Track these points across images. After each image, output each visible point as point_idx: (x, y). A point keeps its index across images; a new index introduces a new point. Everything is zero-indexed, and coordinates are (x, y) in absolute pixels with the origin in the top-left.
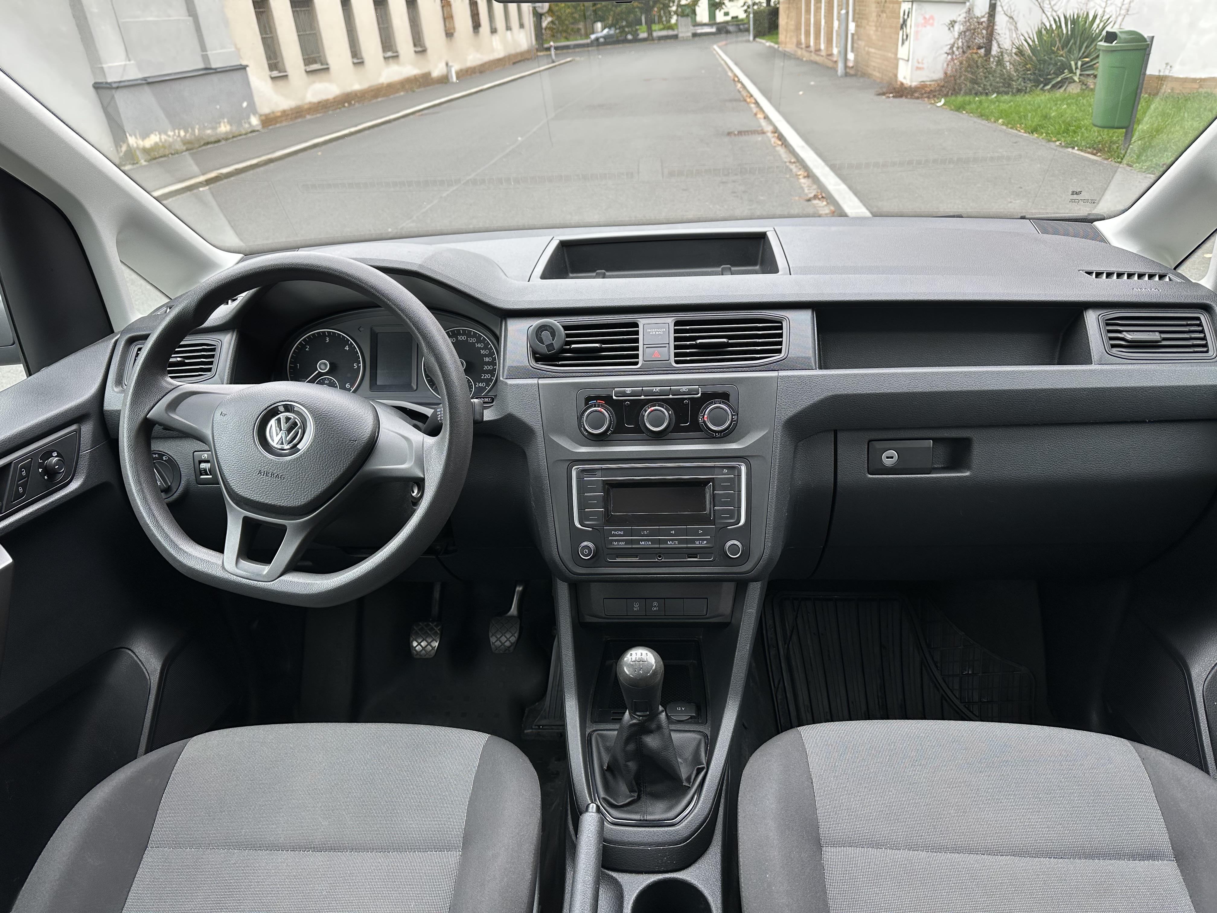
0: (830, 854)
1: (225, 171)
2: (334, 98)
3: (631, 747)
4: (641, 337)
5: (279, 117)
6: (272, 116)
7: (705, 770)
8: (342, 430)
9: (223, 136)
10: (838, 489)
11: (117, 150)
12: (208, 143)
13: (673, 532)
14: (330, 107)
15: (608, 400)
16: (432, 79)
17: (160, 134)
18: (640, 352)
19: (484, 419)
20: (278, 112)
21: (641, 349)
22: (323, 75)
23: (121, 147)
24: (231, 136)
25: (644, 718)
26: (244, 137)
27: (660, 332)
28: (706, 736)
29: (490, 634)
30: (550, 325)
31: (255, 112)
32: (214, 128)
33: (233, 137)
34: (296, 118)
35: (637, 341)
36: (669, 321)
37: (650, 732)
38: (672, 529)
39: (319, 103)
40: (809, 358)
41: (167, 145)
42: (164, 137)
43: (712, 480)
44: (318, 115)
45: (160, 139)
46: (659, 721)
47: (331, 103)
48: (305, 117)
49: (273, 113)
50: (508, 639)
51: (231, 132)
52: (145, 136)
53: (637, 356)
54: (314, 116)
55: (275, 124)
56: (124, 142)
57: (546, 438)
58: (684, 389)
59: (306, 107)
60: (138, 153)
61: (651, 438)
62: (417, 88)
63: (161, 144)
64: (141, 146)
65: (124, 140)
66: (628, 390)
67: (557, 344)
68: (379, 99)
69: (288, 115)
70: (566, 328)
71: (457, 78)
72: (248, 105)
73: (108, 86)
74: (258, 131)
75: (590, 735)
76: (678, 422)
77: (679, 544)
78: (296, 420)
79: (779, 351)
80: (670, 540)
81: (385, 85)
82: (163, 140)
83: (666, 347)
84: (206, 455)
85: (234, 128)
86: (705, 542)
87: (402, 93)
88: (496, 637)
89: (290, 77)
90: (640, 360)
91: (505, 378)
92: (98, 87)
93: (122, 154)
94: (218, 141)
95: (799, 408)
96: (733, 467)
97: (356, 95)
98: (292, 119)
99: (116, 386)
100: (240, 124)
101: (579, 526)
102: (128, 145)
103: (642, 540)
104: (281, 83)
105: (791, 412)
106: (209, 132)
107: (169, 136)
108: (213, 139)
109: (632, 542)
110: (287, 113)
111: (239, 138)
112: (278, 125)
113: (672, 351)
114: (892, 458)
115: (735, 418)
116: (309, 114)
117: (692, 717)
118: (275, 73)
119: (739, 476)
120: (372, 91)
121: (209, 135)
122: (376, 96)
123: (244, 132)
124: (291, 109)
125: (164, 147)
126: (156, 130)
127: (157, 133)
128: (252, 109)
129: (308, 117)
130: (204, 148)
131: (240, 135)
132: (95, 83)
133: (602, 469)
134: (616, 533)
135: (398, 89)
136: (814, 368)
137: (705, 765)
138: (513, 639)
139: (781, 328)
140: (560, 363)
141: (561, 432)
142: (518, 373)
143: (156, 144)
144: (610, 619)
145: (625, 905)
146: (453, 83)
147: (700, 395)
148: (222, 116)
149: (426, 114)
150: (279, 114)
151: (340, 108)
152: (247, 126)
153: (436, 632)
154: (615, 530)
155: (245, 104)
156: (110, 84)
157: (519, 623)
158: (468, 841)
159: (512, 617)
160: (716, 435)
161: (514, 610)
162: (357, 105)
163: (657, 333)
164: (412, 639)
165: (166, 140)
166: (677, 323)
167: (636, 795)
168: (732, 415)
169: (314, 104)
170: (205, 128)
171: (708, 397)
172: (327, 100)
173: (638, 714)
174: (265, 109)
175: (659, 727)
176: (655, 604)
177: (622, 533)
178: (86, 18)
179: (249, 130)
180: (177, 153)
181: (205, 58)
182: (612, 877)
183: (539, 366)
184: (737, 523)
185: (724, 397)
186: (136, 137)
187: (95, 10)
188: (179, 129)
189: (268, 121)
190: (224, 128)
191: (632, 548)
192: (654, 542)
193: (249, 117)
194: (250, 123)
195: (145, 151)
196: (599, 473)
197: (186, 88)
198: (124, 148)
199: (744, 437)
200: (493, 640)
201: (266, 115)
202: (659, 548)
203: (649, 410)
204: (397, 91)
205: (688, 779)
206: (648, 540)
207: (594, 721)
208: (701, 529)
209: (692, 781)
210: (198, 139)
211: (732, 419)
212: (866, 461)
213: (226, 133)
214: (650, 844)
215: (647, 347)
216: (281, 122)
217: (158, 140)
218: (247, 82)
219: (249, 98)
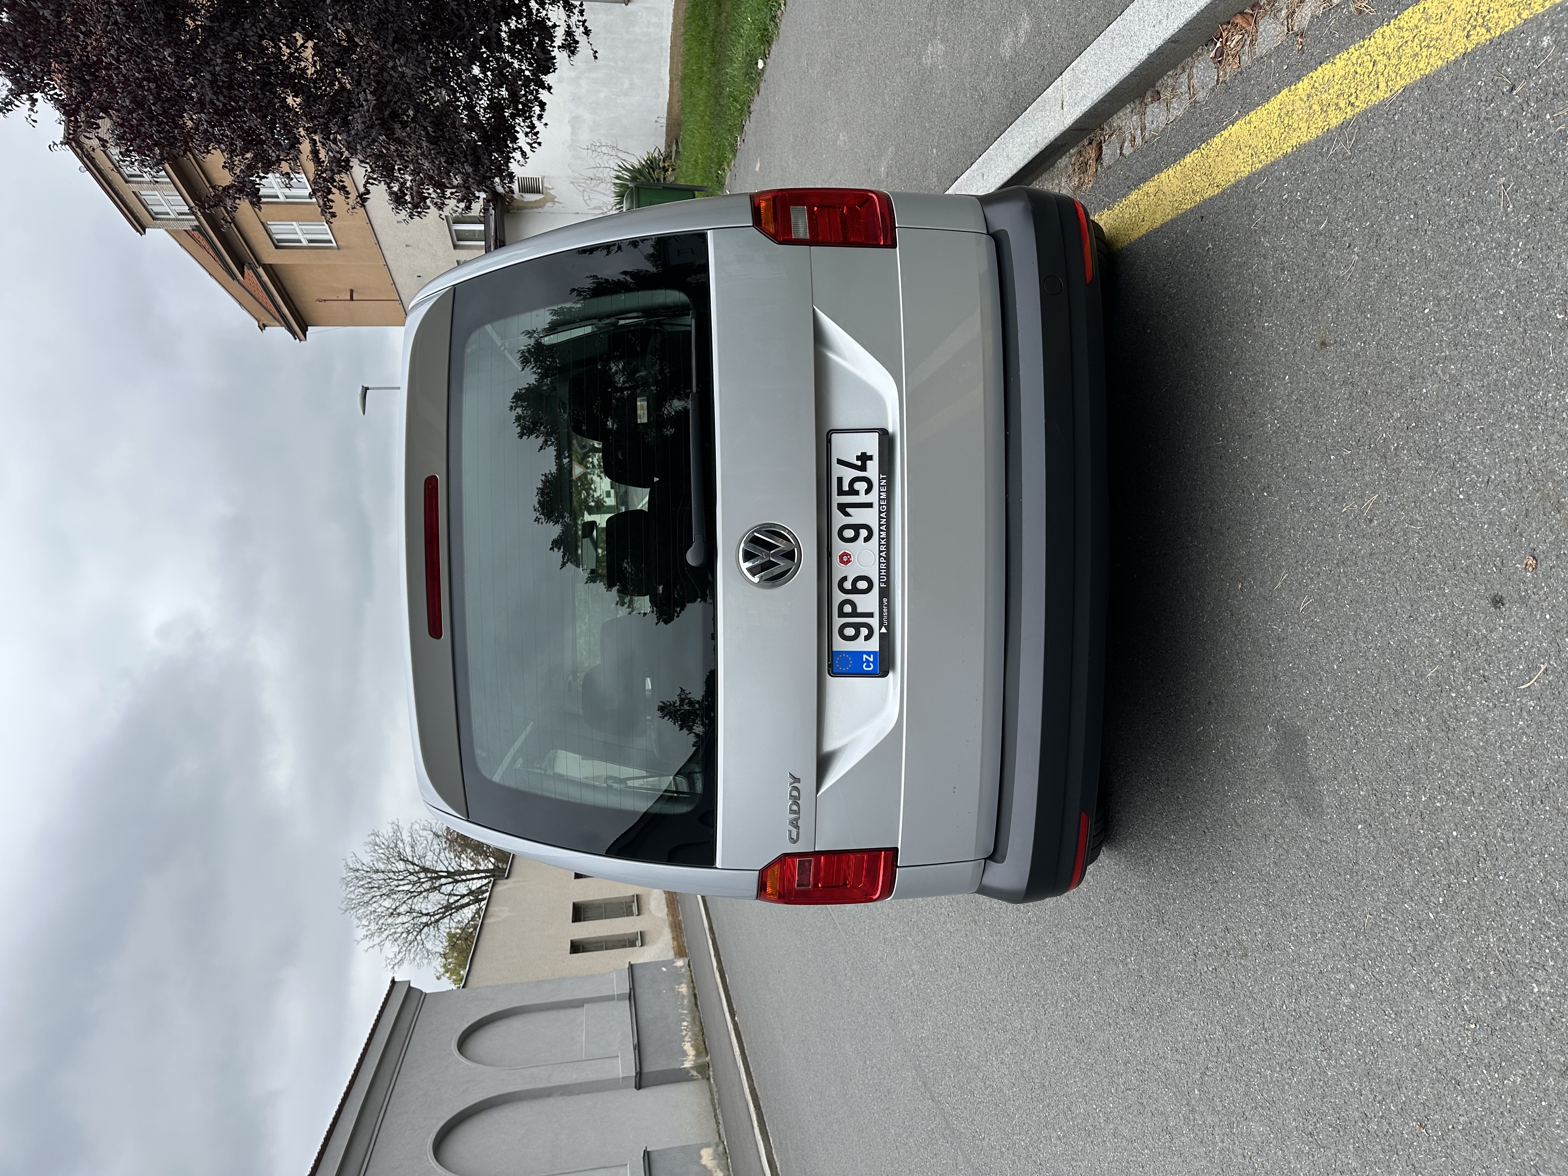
5: (678, 943)
6: (676, 949)
9: (691, 990)
11: (695, 1080)
12: (696, 1004)
14: (673, 898)
17: (684, 1042)
22: (643, 901)
23: (693, 1076)
24: (692, 985)
26: (693, 974)
31: (672, 962)
32: (683, 997)
33: (692, 982)
34: (680, 929)
39: (668, 907)
41: (694, 1037)
42: (687, 1039)
44: (679, 907)
45: (688, 1042)
48: (681, 923)
49: (673, 947)
51: (687, 984)
52: (684, 1054)
54: (680, 913)
55: (684, 947)
56: (688, 1072)
59: (671, 919)
60: (699, 1061)
63: (693, 1042)
64: (694, 1058)
65: (686, 1071)
69: (677, 935)
72: (665, 966)
73: (638, 1076)
74: (688, 961)
85: (685, 980)
89: (642, 930)
92: (639, 1086)
93: (700, 1077)
94: (695, 995)
98: (682, 933)
100: (681, 976)
102: (692, 1068)
104: (647, 938)
106: (685, 1002)
107: (686, 1035)
108: (693, 999)
110: (675, 934)
111: (693, 977)
112: (686, 945)
116: (678, 917)
118: (639, 943)
121: (689, 1001)
123: (689, 973)
124: (672, 932)
125: (696, 1040)
126: (681, 1045)
128: (669, 963)
129: (681, 918)
130: (699, 1007)
131: (691, 976)
132: (636, 1088)
143: (692, 1045)
148: (673, 989)
150: (675, 943)
152: (683, 970)
155: (664, 969)
156: (637, 1074)
165: (690, 1038)
169: (668, 911)
170: (682, 1004)
172: (666, 898)
174: (671, 955)
178: (581, 1084)
179: (687, 968)
180: (703, 1029)
181: (620, 997)
186: (685, 1061)
187: (574, 1076)
188: (681, 1025)
189: (681, 952)
190: (684, 989)
193: (676, 967)
194: (681, 967)
195: (698, 1055)
197: (646, 1015)
198: (695, 1073)
201: (676, 955)
210: (691, 1012)
213: (688, 987)
216: (683, 942)
217: (689, 1044)
218: (645, 965)
219: (658, 964)
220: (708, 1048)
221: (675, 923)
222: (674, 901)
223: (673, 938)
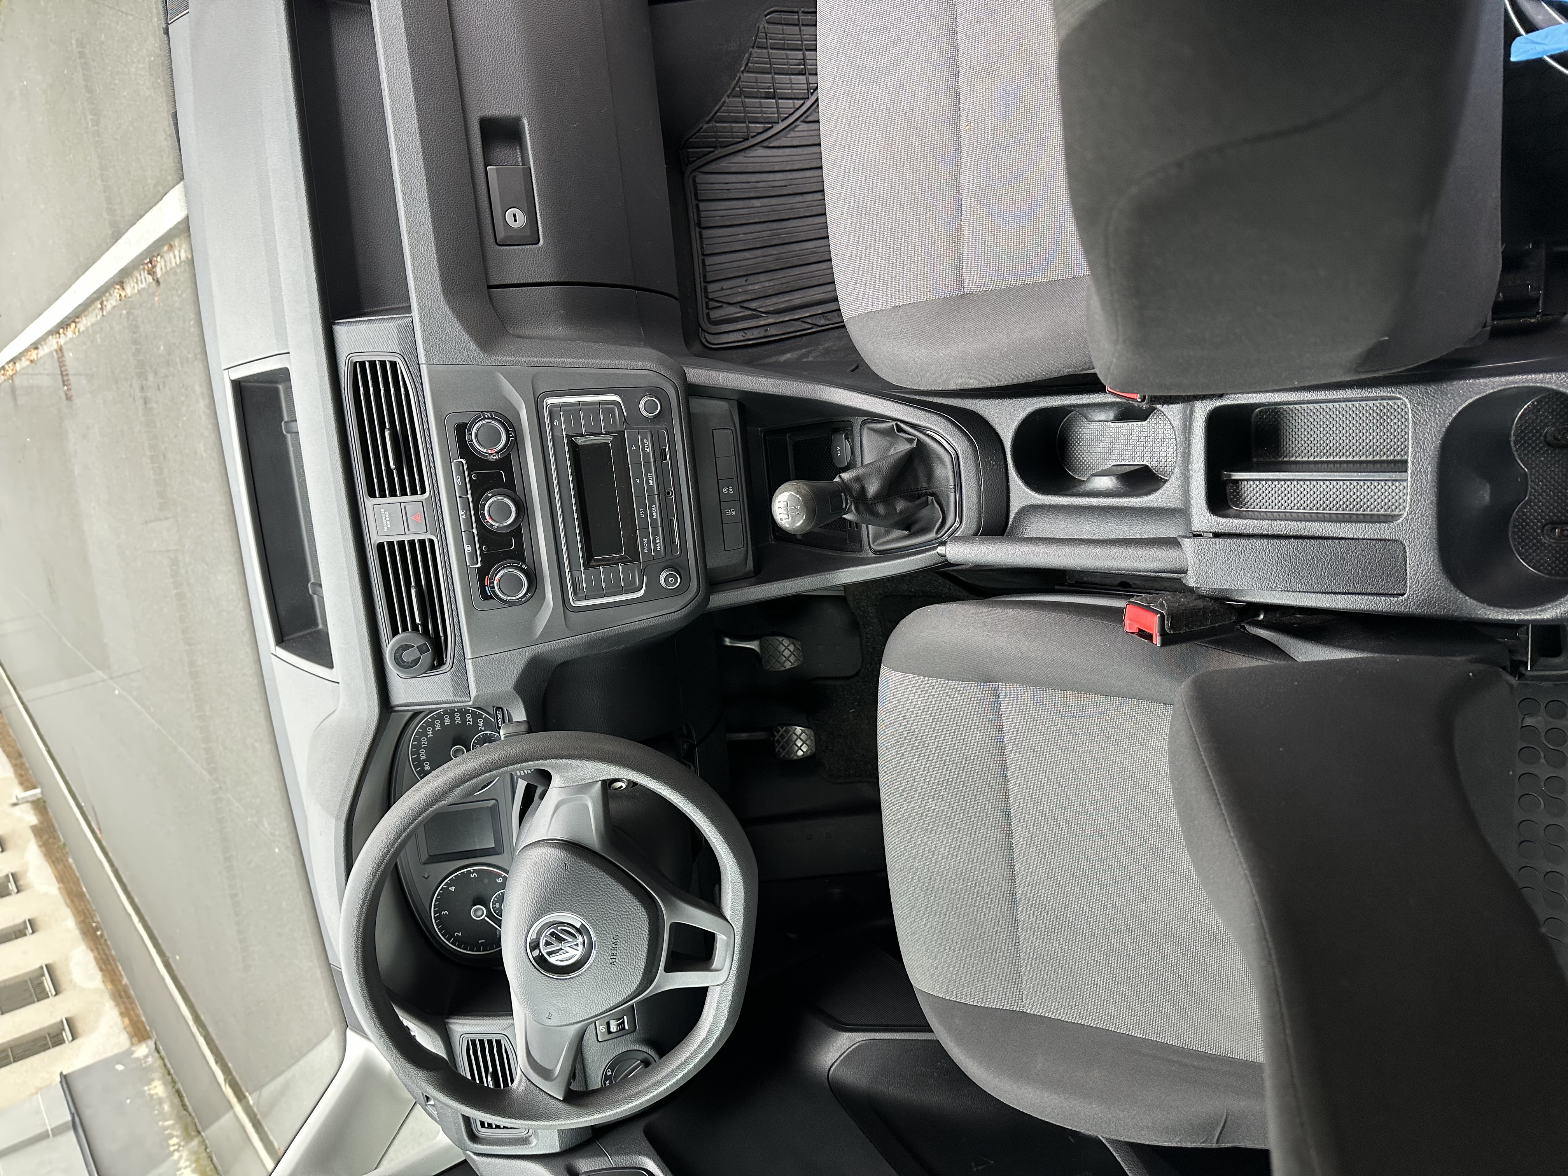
0: (969, 286)
1: (220, 1077)
2: (92, 950)
3: (881, 509)
4: (395, 539)
5: (131, 1020)
6: (130, 1029)
7: (899, 423)
8: (554, 881)
9: (170, 1087)
10: (562, 280)
12: (184, 1105)
13: (638, 480)
14: (105, 954)
15: (483, 573)
16: (41, 823)
17: (179, 1169)
18: (416, 538)
19: (526, 719)
20: (123, 1022)
21: (411, 538)
22: (59, 973)
24: (169, 1078)
25: (848, 497)
26: (167, 1061)
27: (385, 516)
28: (864, 423)
29: (783, 669)
30: (393, 652)
31: (129, 1052)
32: (160, 1101)
33: (169, 1074)
34: (129, 997)
35: (401, 544)
36: (370, 505)
37: (863, 490)
38: (635, 481)
39: (101, 970)
40: (399, 325)
41: (193, 1158)
42: (182, 1164)
43: (569, 437)
44: (120, 968)
45: (186, 1167)
46: (851, 480)
47: (99, 954)
48: (126, 985)
49: (125, 1028)
50: (787, 648)
51: (162, 1078)
53: (422, 542)
54: (123, 973)
55: (142, 1022)
57: (540, 641)
58: (457, 480)
59: (110, 986)
61: (526, 516)
62: (60, 840)
63: (194, 1166)
66: (468, 549)
67: (418, 641)
68: (84, 889)
69: (126, 1008)
70: (395, 632)
71: (35, 788)
72: (118, 1063)
74: (156, 1044)
75: (875, 552)
76: (501, 485)
77: (651, 472)
78: (548, 934)
79: (394, 364)
80: (648, 483)
81: (61, 885)
82: (188, 1163)
83: (405, 507)
84: (601, 1027)
85: (156, 1075)
86: (645, 441)
87: (70, 860)
88: (785, 661)
89: (68, 1015)
90: (427, 537)
91: (469, 699)
94: (178, 1092)
95: (466, 337)
96: (551, 413)
97: (83, 922)
98: (132, 1003)
99: (530, 1143)
100: (150, 1069)
101: (643, 591)
103: (652, 516)
104: (80, 1026)
105: (473, 347)
106: (166, 1107)
107: (180, 1157)
108: (177, 1100)
109: (655, 528)
110: (123, 1010)
111: (169, 1065)
112: (144, 1019)
113: (409, 498)
114: (515, 215)
115: (487, 415)
116: (120, 981)
117: (847, 438)
118: (66, 1035)
119: (560, 405)
120: (72, 901)
121: (172, 1105)
122: (81, 895)
123: (160, 1062)
124: (117, 1005)
125: (197, 1161)
127: (178, 1173)
128: (124, 1057)
129: (125, 981)
130: (190, 1108)
133: (571, 571)
134: (646, 547)
135: (65, 866)
136: (410, 319)
137: (894, 423)
138: (786, 642)
139: (362, 364)
140: (442, 634)
141: (529, 626)
142: (461, 683)
143: (193, 1171)
144: (747, 541)
145: (1039, 502)
146: (42, 793)
147: (463, 461)
148: (142, 1094)
149: (98, 823)
150: (126, 1021)
151: (105, 940)
152: (150, 1060)
153: (785, 731)
154: (643, 549)
155: (120, 1067)
157: (767, 638)
158: (987, 678)
159: (761, 646)
160: (512, 437)
161: (753, 645)
162: (98, 918)
163: (388, 519)
164: (795, 758)
165: (187, 1160)
166: (372, 494)
167: (930, 498)
168: (485, 418)
169: (104, 976)
170: (162, 1112)
171: (465, 450)
172: (96, 958)
173: (844, 505)
174: (121, 1040)
175: (858, 479)
176: (725, 490)
177: (645, 540)
179: (156, 1055)
180: (204, 1141)
181: (58, 1131)
182: (1015, 518)
183: (448, 660)
184: (618, 405)
185: (462, 430)
188: (169, 1146)
189: (139, 1033)
190: (158, 1088)
191: (662, 526)
192: (652, 503)
193: (138, 1059)
194: (146, 1057)
196: (576, 574)
199: (510, 402)
200: (788, 665)
201: (131, 1037)
202: (658, 494)
203: (490, 521)
204: (68, 867)
205: (910, 441)
206: (651, 509)
207: (861, 549)
208: (631, 447)
209: (911, 437)
210: (179, 1119)
211: (488, 418)
212: (523, 247)
213: (165, 1084)
214: (979, 480)
215: (409, 530)
216: (138, 1016)
217: (189, 1170)
218: (86, 1070)
219: (107, 1063)
220: (219, 1168)
221: (118, 991)
222: (108, 959)
223: (122, 1014)
